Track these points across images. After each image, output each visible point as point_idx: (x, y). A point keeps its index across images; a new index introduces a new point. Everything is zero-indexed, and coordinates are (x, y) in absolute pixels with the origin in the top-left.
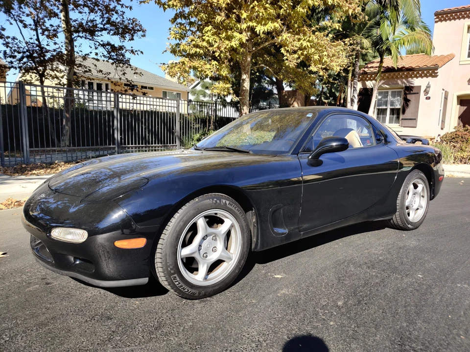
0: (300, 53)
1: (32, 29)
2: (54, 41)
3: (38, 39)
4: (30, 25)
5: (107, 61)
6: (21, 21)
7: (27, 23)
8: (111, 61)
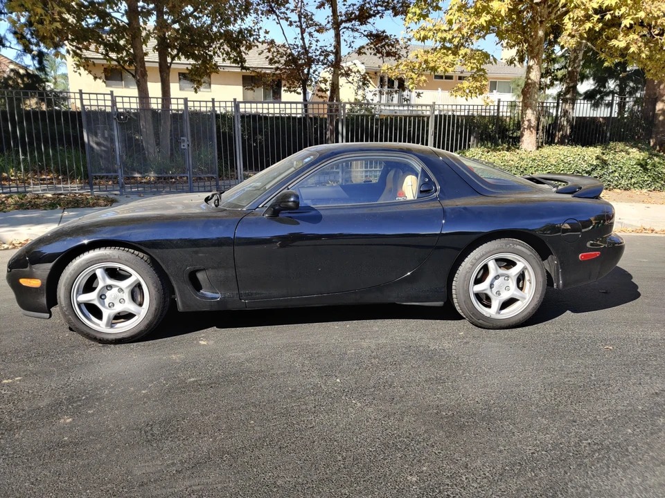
0: (595, 19)
1: (297, 26)
2: (315, 39)
3: (303, 39)
4: (295, 22)
5: (375, 54)
6: (287, 19)
7: (293, 20)
8: (379, 55)
